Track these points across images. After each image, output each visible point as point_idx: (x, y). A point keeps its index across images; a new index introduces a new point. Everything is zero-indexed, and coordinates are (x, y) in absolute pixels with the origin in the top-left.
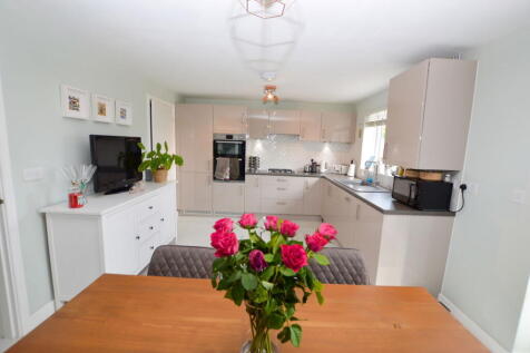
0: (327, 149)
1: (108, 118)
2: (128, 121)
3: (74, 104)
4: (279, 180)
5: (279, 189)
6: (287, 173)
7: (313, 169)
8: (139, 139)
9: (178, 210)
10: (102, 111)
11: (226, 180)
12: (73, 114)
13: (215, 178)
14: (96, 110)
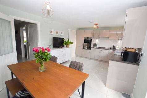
0: (120, 42)
1: (58, 34)
2: (63, 35)
3: (51, 32)
4: (100, 50)
5: (100, 53)
6: (104, 48)
7: (114, 48)
8: (64, 38)
9: (76, 55)
10: (57, 33)
11: (86, 49)
12: (51, 34)
13: (84, 48)
14: (56, 33)
